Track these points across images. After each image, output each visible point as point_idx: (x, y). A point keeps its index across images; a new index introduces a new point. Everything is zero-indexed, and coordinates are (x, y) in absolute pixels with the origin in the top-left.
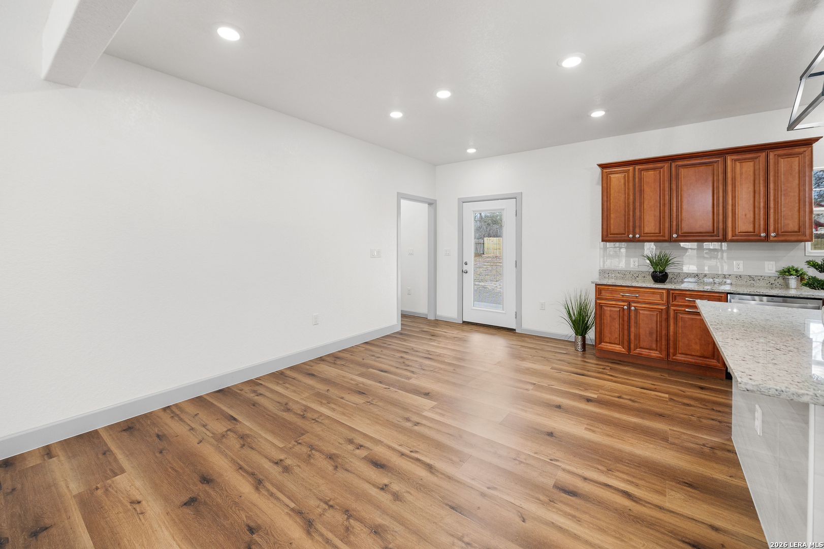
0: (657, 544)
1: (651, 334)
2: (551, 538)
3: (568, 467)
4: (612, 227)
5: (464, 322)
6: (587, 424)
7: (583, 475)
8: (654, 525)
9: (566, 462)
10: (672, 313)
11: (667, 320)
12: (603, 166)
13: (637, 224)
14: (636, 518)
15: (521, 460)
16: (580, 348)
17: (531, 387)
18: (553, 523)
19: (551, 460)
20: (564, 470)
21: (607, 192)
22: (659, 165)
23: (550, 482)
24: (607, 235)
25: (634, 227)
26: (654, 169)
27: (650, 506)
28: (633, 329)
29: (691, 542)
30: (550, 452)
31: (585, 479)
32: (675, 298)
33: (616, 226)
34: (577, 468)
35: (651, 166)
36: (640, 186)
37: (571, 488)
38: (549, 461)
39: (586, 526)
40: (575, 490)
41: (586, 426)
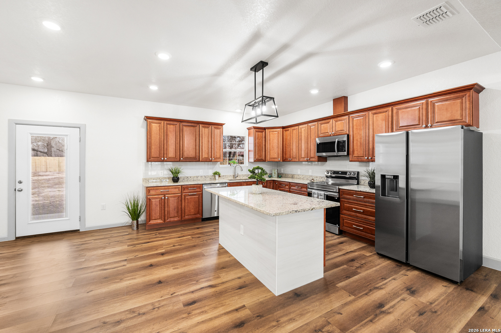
0: (232, 297)
1: (175, 209)
2: (203, 329)
3: (182, 292)
4: (153, 154)
5: (17, 238)
6: (172, 266)
7: (190, 291)
8: (227, 290)
9: (179, 290)
10: (183, 196)
11: (181, 201)
12: (147, 118)
13: (165, 152)
14: (220, 293)
15: (157, 306)
16: (135, 228)
17: (125, 263)
18: (198, 323)
19: (172, 295)
20: (181, 295)
21: (150, 133)
22: (175, 123)
23: (181, 305)
24: (150, 158)
25: (164, 154)
26: (173, 124)
27: (220, 285)
28: (166, 209)
29: (239, 288)
30: (168, 291)
31: (193, 292)
32: (184, 189)
33: (155, 153)
34: (185, 290)
35: (172, 123)
36: (167, 132)
37: (191, 301)
38: (171, 296)
39: (210, 311)
40: (193, 300)
41: (172, 268)
